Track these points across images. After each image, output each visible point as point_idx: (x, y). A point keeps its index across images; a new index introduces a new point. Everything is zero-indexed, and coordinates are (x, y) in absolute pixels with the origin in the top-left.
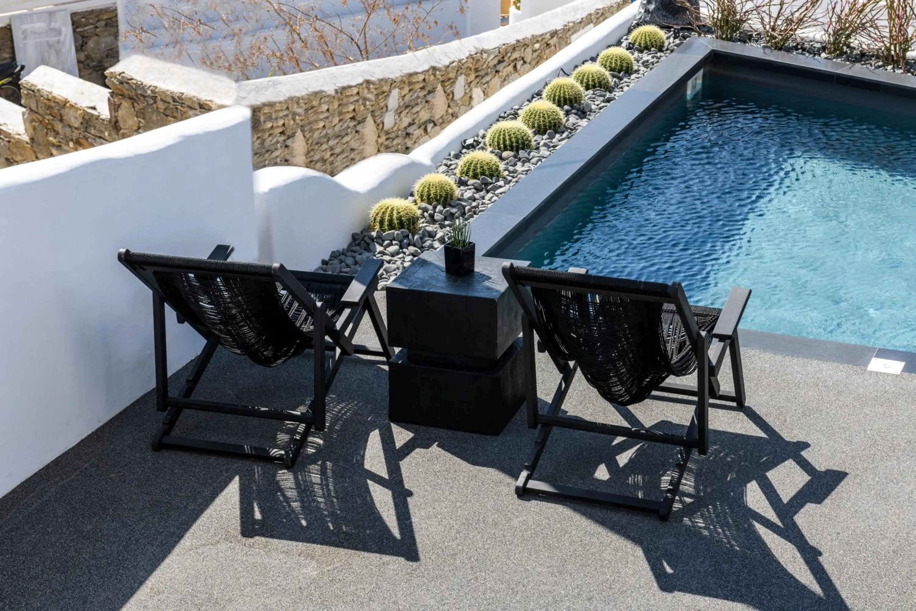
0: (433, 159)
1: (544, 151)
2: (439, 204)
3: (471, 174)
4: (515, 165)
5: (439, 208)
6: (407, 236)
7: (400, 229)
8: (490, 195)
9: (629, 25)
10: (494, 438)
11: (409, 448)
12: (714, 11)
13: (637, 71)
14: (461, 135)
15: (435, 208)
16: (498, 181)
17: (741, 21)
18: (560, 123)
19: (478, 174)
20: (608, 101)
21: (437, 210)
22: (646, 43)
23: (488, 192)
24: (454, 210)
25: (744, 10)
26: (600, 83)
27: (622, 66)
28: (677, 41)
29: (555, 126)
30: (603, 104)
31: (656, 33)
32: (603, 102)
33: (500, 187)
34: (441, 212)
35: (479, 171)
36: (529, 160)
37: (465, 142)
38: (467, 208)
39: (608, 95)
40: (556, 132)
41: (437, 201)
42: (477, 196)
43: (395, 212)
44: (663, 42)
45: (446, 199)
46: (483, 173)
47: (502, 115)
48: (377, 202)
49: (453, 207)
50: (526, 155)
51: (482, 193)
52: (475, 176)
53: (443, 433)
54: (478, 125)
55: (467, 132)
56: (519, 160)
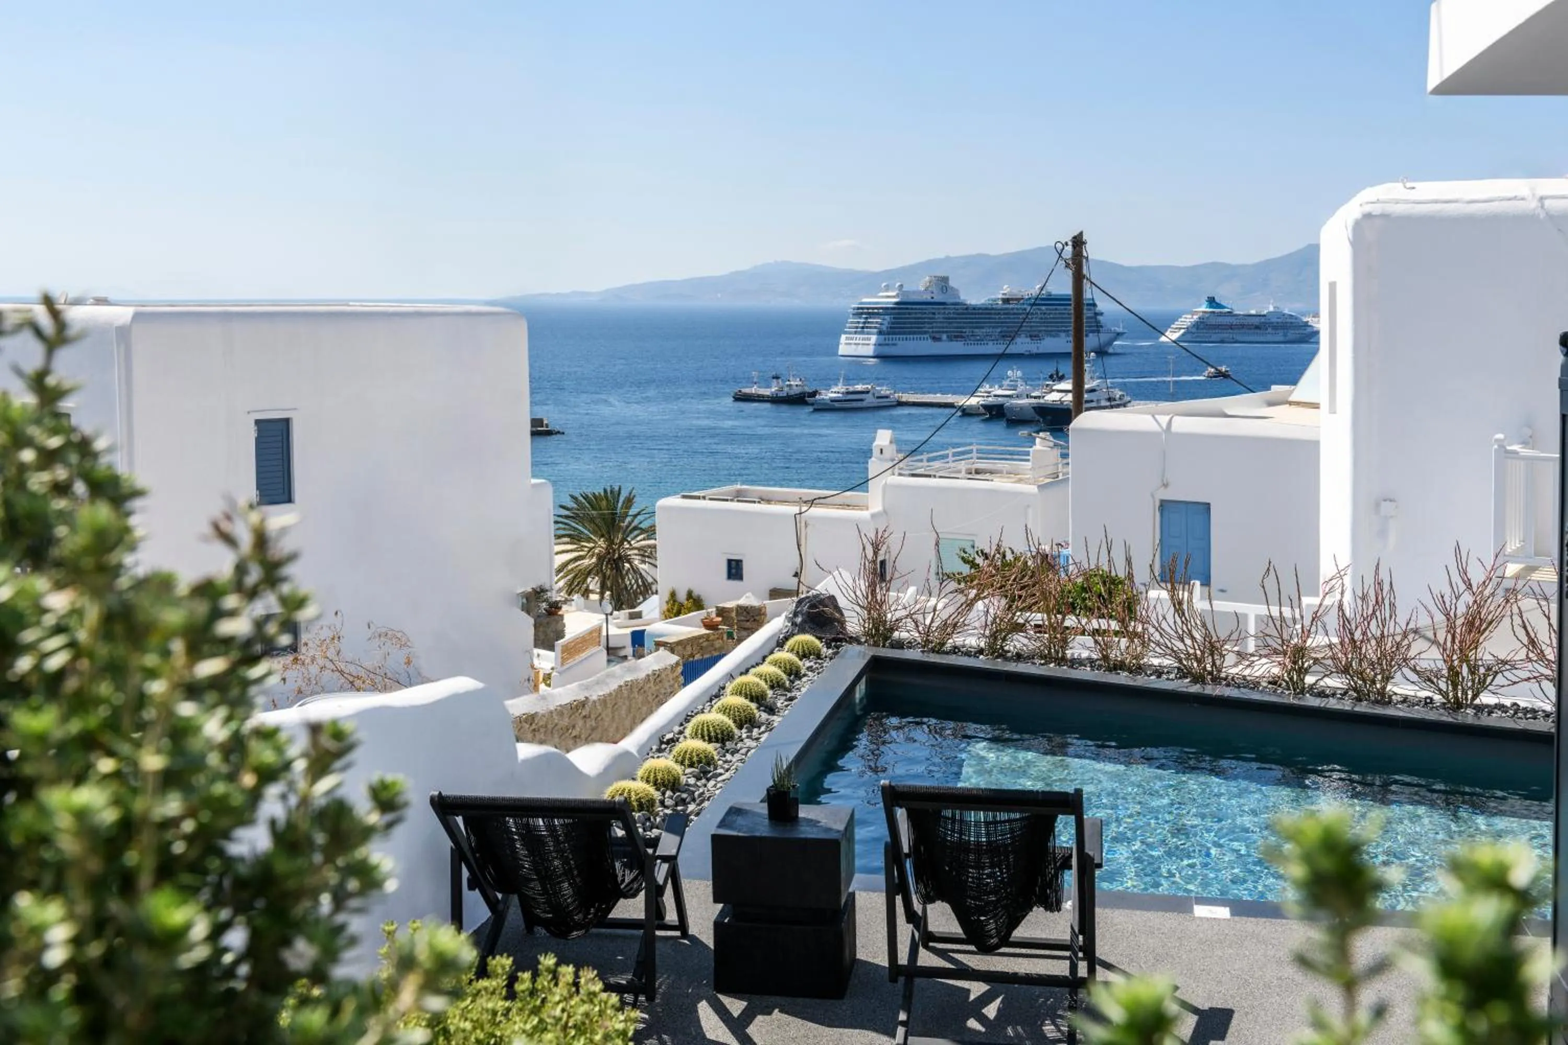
0: (639, 751)
1: (749, 743)
2: (667, 789)
3: (687, 762)
4: (724, 756)
5: (668, 793)
6: (649, 819)
7: (640, 811)
8: (712, 783)
9: (776, 638)
10: (840, 1002)
11: (748, 1017)
12: (864, 621)
13: (805, 675)
14: (657, 731)
15: (664, 794)
16: (716, 769)
17: (892, 630)
18: (754, 717)
19: (694, 763)
20: (791, 699)
21: (667, 796)
22: (804, 651)
23: (708, 780)
24: (684, 796)
25: (894, 619)
26: (778, 683)
27: (791, 669)
28: (830, 651)
29: (750, 721)
30: (786, 703)
31: (812, 642)
32: (786, 700)
33: (721, 774)
34: (671, 798)
35: (695, 759)
36: (738, 751)
37: (663, 737)
38: (697, 794)
39: (789, 695)
40: (754, 727)
41: (664, 786)
42: (699, 783)
43: (633, 794)
44: (820, 651)
45: (674, 784)
46: (700, 762)
47: (690, 714)
48: (611, 785)
49: (683, 792)
50: (733, 746)
51: (704, 781)
52: (691, 765)
53: (778, 999)
54: (671, 723)
55: (663, 727)
56: (727, 751)
